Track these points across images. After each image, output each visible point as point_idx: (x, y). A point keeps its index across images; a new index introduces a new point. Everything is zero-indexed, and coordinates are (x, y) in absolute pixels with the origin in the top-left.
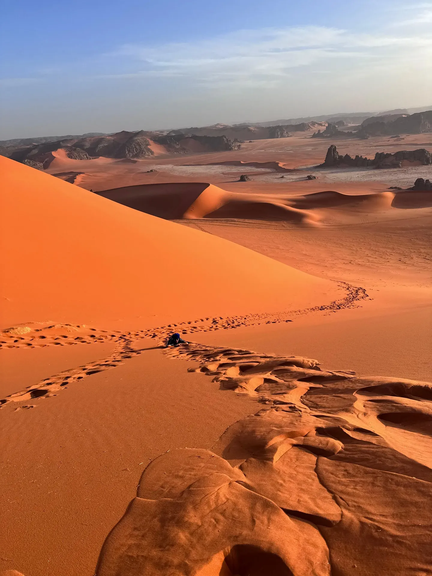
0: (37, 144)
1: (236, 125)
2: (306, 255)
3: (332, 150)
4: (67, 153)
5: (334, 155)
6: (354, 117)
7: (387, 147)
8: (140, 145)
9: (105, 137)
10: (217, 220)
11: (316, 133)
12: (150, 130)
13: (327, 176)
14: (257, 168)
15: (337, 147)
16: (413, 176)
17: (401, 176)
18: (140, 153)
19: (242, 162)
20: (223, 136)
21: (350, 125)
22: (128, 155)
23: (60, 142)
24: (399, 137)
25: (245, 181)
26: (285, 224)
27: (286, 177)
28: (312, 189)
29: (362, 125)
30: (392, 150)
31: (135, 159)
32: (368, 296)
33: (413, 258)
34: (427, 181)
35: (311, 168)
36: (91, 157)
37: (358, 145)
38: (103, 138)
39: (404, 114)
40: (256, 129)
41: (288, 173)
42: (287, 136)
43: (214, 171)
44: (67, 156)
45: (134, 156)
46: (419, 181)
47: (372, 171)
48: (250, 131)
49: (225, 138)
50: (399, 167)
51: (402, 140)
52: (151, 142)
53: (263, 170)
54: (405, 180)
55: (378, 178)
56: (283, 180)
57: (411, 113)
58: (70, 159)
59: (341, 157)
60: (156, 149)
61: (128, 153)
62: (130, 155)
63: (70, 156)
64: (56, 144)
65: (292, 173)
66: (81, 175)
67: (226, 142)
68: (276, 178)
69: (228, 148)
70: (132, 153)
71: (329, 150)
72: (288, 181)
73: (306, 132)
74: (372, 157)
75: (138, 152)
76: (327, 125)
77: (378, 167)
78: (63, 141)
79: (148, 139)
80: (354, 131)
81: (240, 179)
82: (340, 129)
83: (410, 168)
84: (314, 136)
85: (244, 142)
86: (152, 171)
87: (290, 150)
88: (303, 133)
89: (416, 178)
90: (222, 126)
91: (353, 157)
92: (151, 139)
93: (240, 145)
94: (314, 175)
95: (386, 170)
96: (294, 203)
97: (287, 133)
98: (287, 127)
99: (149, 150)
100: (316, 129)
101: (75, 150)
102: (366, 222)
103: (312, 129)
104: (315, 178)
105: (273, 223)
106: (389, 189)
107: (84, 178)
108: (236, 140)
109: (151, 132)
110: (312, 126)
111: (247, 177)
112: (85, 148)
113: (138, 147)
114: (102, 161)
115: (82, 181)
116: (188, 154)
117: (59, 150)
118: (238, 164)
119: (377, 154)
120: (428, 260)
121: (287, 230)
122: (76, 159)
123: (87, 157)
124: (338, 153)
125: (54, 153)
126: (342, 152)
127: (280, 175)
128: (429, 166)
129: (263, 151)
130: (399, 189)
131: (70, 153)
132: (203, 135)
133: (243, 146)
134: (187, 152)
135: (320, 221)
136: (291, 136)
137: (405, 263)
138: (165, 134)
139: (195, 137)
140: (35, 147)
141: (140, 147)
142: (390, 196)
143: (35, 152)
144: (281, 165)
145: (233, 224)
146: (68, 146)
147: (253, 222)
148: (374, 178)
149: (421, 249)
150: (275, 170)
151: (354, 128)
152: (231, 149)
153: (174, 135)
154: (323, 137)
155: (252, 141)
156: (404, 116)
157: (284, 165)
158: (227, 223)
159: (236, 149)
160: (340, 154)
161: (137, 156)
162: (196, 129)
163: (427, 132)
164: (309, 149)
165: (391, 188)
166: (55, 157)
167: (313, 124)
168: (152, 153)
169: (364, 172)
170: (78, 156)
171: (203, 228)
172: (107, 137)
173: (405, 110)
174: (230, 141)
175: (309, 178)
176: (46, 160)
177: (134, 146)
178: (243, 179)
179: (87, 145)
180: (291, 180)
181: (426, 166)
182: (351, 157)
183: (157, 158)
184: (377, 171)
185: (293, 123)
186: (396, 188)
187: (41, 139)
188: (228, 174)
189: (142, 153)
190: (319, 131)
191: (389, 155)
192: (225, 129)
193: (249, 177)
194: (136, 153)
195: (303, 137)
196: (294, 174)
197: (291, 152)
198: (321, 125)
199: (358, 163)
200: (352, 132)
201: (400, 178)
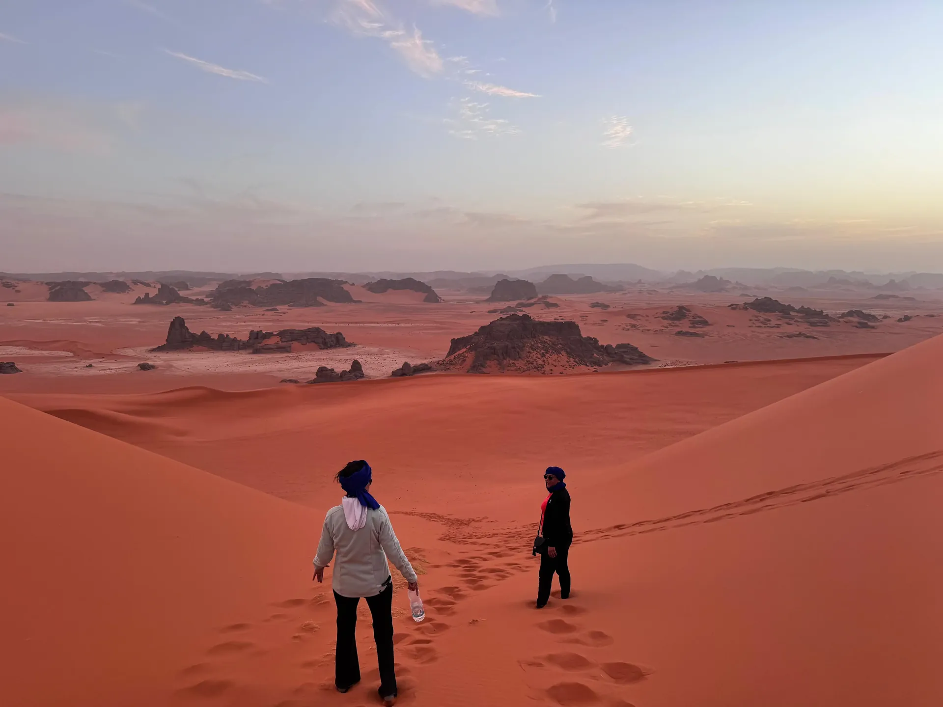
3: (178, 324)
5: (181, 331)
7: (265, 323)
11: (142, 297)
13: (174, 365)
15: (184, 320)
16: (311, 363)
17: (295, 364)
24: (277, 310)
27: (96, 365)
30: (274, 328)
34: (332, 370)
37: (218, 318)
41: (102, 360)
46: (322, 371)
50: (287, 352)
54: (301, 370)
55: (261, 368)
56: (93, 371)
59: (193, 335)
65: (107, 360)
68: (76, 367)
71: (173, 324)
72: (103, 372)
73: (125, 295)
74: (244, 337)
77: (256, 351)
80: (206, 297)
83: (303, 352)
84: (140, 301)
87: (97, 322)
89: (317, 366)
91: (215, 337)
94: (151, 362)
95: (269, 356)
100: (140, 291)
103: (134, 290)
104: (154, 367)
110: (133, 285)
111: (12, 366)
119: (252, 332)
124: (188, 329)
126: (194, 328)
127: (84, 363)
129: (40, 321)
130: (295, 382)
151: (206, 294)
154: (157, 303)
156: (279, 282)
160: (192, 331)
164: (134, 321)
167: (134, 282)
175: (144, 367)
181: (325, 351)
182: (210, 336)
184: (256, 357)
186: (290, 381)
190: (147, 294)
191: (268, 335)
193: (17, 366)
196: (112, 361)
197: (99, 325)
198: (148, 285)
199: (224, 344)
200: (203, 299)
201: (293, 367)
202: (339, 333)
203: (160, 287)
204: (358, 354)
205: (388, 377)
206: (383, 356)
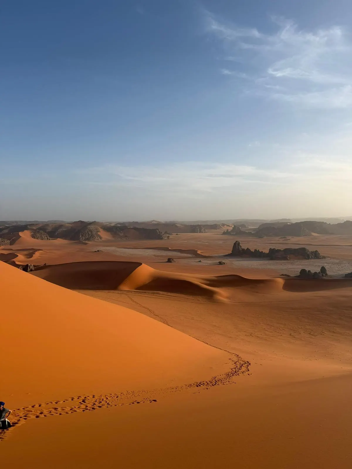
0: (8, 226)
1: (167, 222)
2: (215, 326)
3: (236, 245)
4: (32, 233)
5: (238, 247)
6: (253, 223)
7: (278, 245)
8: (92, 232)
9: (65, 224)
10: (145, 293)
11: (225, 232)
12: (101, 221)
13: (234, 263)
14: (181, 253)
15: (240, 243)
16: (298, 267)
18: (91, 237)
19: (170, 248)
20: (157, 229)
21: (250, 227)
22: (81, 238)
23: (27, 226)
24: (286, 238)
25: (171, 262)
26: (200, 298)
27: (203, 261)
28: (223, 272)
29: (258, 228)
30: (282, 247)
31: (87, 242)
32: (249, 371)
33: (301, 333)
34: (309, 271)
35: (222, 256)
36: (51, 239)
37: (257, 242)
38: (62, 225)
39: (289, 223)
40: (181, 226)
41: (205, 259)
42: (204, 232)
43: (148, 253)
44: (32, 236)
45: (86, 240)
46: (303, 271)
47: (268, 261)
48: (176, 226)
49: (158, 230)
50: (288, 260)
51: (288, 240)
52: (101, 230)
53: (185, 255)
54: (293, 270)
55: (272, 267)
56: (200, 264)
57: (294, 222)
58: (33, 239)
59: (243, 250)
60: (105, 235)
61: (82, 237)
62: (82, 238)
63: (33, 236)
64: (24, 227)
65: (207, 259)
66: (40, 251)
67: (159, 233)
68: (195, 262)
69: (160, 237)
70: (85, 237)
71: (235, 244)
72: (204, 264)
73: (218, 230)
74: (267, 251)
75: (89, 236)
76: (233, 226)
77: (272, 259)
78: (30, 225)
79: (99, 228)
80: (253, 231)
81: (167, 261)
82: (243, 229)
83: (296, 261)
84: (224, 233)
85: (172, 234)
86: (98, 251)
87: (206, 242)
88: (216, 230)
89: (301, 268)
90: (156, 222)
91: (253, 250)
92: (101, 228)
93: (169, 236)
94: (223, 261)
95: (278, 261)
96: (208, 282)
97: (204, 230)
98: (204, 226)
99: (99, 236)
100: (225, 228)
101: (38, 232)
102: (263, 301)
103: (222, 228)
104: (224, 264)
105: (191, 297)
106: (281, 275)
107: (42, 254)
108: (166, 233)
109: (102, 223)
110: (222, 226)
111: (173, 260)
112: (47, 231)
113: (90, 233)
114: (59, 241)
115: (39, 256)
116: (129, 240)
117: (26, 231)
118: (167, 249)
119: (270, 249)
120: (313, 335)
121: (201, 303)
122: (38, 239)
123: (47, 239)
124: (241, 247)
125: (21, 234)
126: (244, 246)
127: (198, 260)
128: (310, 260)
129: (186, 241)
130: (288, 276)
131: (35, 234)
132: (142, 228)
133: (171, 237)
134: (128, 238)
135: (227, 298)
136: (206, 232)
137: (294, 337)
138: (113, 225)
139: (135, 229)
140: (7, 228)
141: (92, 233)
142: (281, 281)
143: (6, 231)
144: (199, 252)
145: (157, 296)
146: (33, 229)
147: (175, 295)
148: (269, 267)
149: (307, 326)
150: (194, 256)
151: (254, 230)
152: (162, 239)
153: (120, 226)
154: (231, 234)
155: (178, 234)
156: (289, 224)
157: (202, 253)
158: (154, 295)
159: (166, 239)
160: (243, 247)
161: (88, 239)
162: (137, 223)
163: (306, 236)
164: (221, 242)
165: (282, 275)
166: (21, 237)
167: (223, 225)
168: (101, 238)
169: (262, 262)
170: (40, 237)
171: (133, 298)
172: (66, 224)
173: (289, 219)
174: (162, 233)
175: (220, 263)
176: (13, 238)
177: (87, 232)
178: (169, 261)
179: (49, 229)
180: (206, 264)
181: (307, 260)
182: (251, 250)
183: (104, 241)
184: (271, 262)
185: (209, 224)
186: (286, 275)
187: (13, 222)
188: (158, 256)
189: (93, 238)
190: (227, 230)
191: (279, 251)
192: (159, 224)
193: (174, 260)
194: (88, 237)
195: (216, 234)
196: (209, 259)
197: (207, 243)
198: (229, 226)
199: (257, 255)
200: (251, 232)
201: (289, 268)
202: (316, 251)
203: (233, 227)
204: (326, 263)
205: (342, 277)
206: (341, 265)
